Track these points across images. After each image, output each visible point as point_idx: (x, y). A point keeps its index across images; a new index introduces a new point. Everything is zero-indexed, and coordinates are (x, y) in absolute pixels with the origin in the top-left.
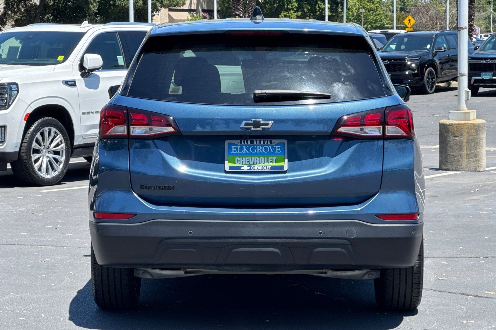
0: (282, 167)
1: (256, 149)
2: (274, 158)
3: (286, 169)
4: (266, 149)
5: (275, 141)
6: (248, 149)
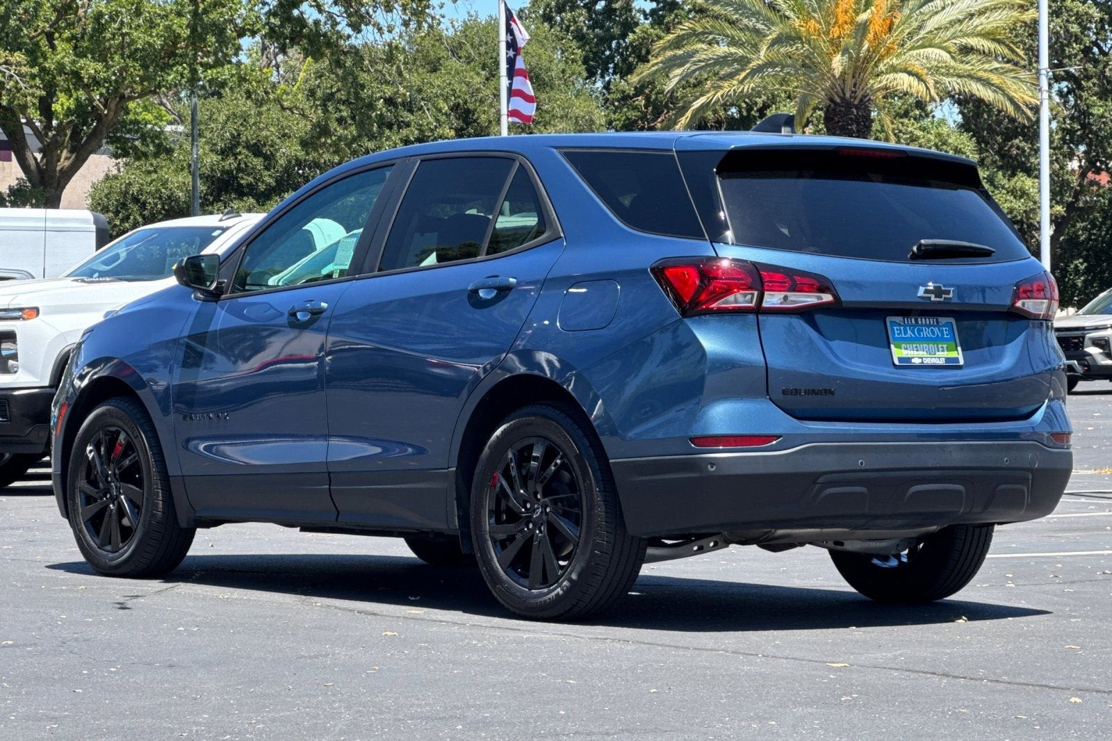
0: (956, 360)
1: (922, 331)
2: (945, 346)
3: (962, 362)
4: (933, 332)
5: (943, 320)
6: (913, 331)
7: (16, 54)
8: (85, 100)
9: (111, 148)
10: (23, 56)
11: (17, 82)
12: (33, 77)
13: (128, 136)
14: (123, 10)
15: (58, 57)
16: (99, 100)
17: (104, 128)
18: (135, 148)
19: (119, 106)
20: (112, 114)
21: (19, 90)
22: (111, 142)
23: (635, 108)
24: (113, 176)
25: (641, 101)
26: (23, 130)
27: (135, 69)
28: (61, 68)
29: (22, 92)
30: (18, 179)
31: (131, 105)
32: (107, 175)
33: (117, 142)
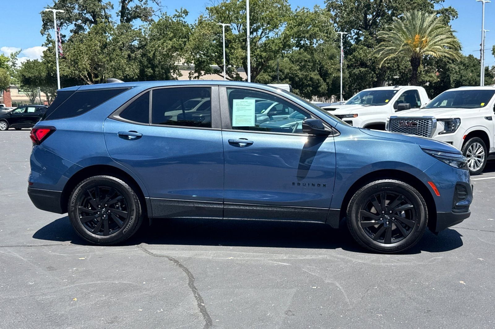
23: (353, 61)
25: (354, 60)
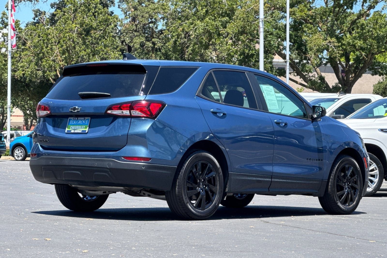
1: (79, 122)
2: (84, 126)
3: (87, 132)
4: (82, 122)
6: (76, 122)
7: (332, 39)
8: (359, 55)
9: (371, 72)
10: (335, 39)
11: (333, 49)
12: (339, 47)
13: (376, 67)
14: (371, 22)
15: (348, 40)
16: (364, 55)
17: (367, 65)
18: (379, 72)
19: (372, 57)
20: (369, 60)
21: (334, 51)
22: (370, 70)
24: (381, 82)
26: (338, 66)
27: (375, 44)
28: (349, 43)
29: (335, 52)
30: (335, 83)
31: (377, 56)
32: (379, 82)
33: (372, 70)
